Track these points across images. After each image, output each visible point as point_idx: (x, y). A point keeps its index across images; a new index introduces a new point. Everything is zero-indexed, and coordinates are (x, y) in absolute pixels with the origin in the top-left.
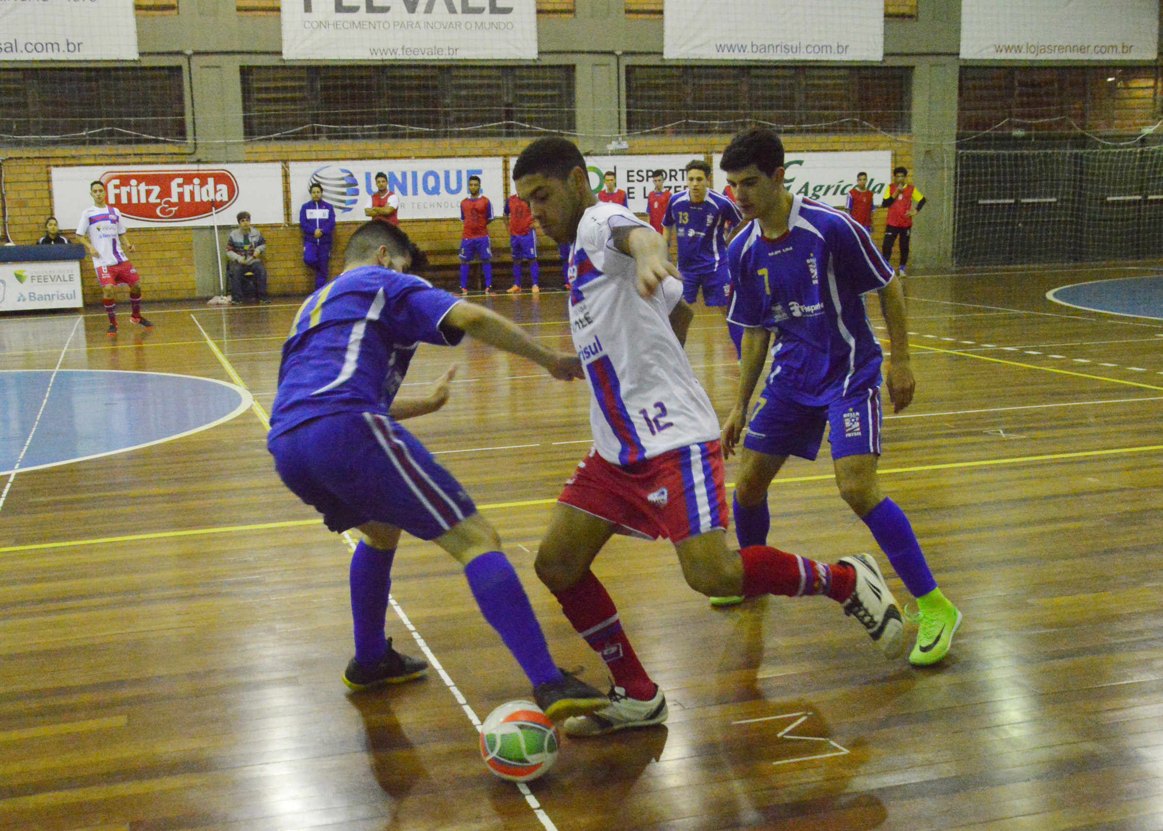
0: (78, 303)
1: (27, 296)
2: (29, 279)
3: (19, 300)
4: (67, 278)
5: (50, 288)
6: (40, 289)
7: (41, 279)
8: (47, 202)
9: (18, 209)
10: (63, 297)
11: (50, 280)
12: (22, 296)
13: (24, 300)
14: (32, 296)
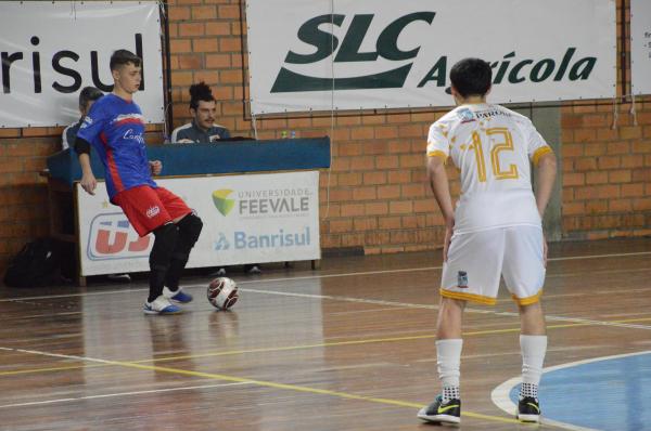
0: (312, 252)
1: (231, 240)
2: (235, 208)
3: (218, 248)
4: (297, 205)
5: (271, 224)
6: (254, 226)
7: (255, 206)
8: (237, 59)
9: (190, 74)
10: (288, 240)
11: (269, 208)
12: (223, 239)
13: (226, 247)
14: (240, 238)
